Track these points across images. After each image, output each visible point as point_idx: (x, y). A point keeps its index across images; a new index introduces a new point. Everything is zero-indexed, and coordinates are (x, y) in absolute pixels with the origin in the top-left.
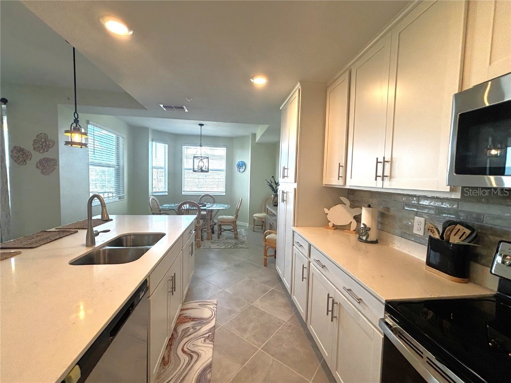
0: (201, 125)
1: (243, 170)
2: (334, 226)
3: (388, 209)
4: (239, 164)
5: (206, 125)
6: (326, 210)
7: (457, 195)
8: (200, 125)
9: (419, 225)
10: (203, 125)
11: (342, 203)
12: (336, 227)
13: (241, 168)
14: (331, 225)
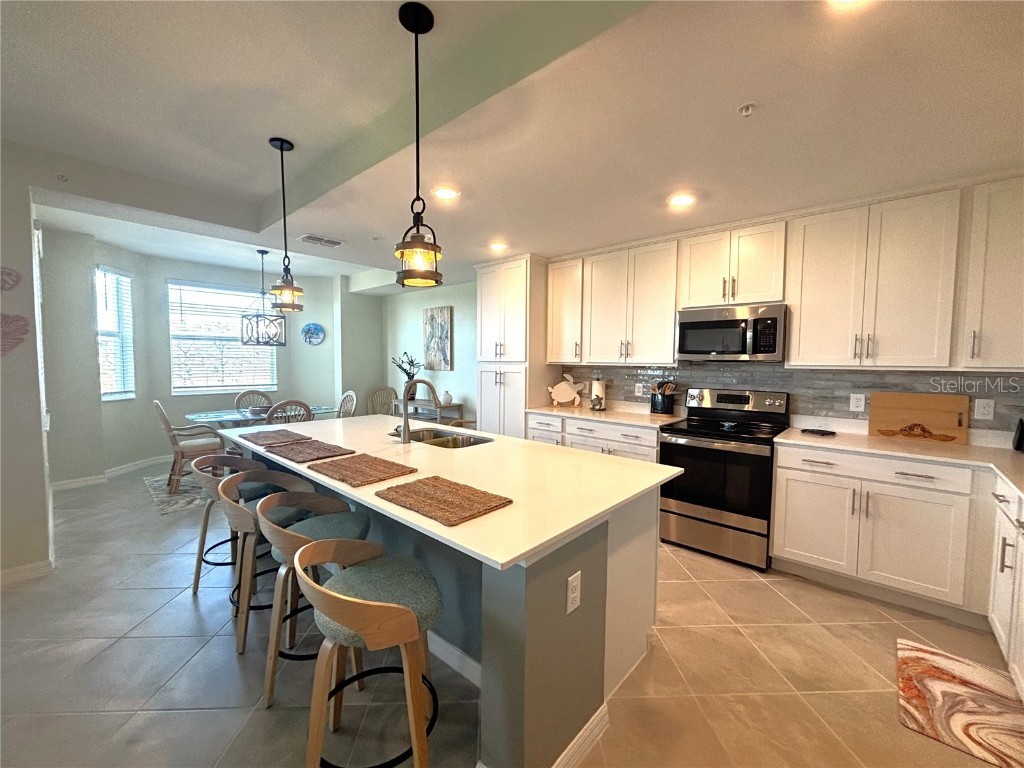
0: (263, 252)
1: (319, 340)
2: (559, 403)
3: (611, 381)
4: (309, 329)
5: (272, 253)
6: (550, 389)
7: (676, 365)
8: (259, 251)
9: (639, 389)
10: (267, 252)
11: (567, 380)
12: (560, 405)
13: (315, 336)
14: (555, 403)
